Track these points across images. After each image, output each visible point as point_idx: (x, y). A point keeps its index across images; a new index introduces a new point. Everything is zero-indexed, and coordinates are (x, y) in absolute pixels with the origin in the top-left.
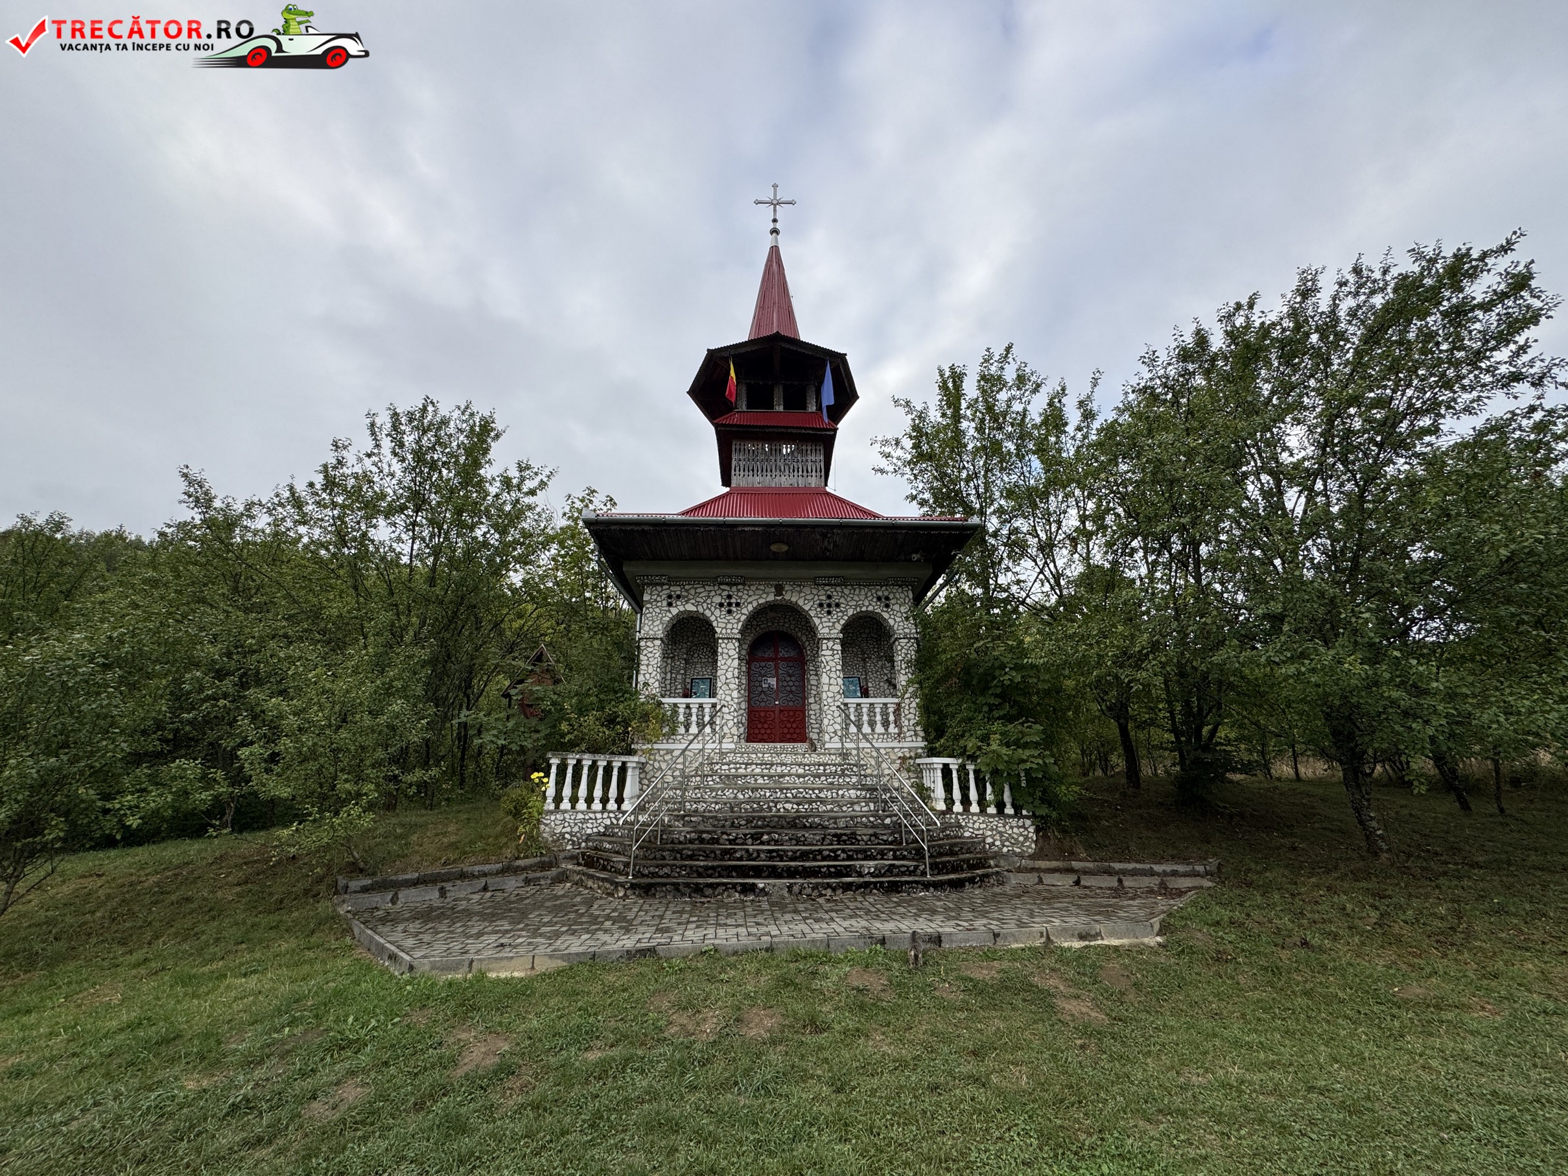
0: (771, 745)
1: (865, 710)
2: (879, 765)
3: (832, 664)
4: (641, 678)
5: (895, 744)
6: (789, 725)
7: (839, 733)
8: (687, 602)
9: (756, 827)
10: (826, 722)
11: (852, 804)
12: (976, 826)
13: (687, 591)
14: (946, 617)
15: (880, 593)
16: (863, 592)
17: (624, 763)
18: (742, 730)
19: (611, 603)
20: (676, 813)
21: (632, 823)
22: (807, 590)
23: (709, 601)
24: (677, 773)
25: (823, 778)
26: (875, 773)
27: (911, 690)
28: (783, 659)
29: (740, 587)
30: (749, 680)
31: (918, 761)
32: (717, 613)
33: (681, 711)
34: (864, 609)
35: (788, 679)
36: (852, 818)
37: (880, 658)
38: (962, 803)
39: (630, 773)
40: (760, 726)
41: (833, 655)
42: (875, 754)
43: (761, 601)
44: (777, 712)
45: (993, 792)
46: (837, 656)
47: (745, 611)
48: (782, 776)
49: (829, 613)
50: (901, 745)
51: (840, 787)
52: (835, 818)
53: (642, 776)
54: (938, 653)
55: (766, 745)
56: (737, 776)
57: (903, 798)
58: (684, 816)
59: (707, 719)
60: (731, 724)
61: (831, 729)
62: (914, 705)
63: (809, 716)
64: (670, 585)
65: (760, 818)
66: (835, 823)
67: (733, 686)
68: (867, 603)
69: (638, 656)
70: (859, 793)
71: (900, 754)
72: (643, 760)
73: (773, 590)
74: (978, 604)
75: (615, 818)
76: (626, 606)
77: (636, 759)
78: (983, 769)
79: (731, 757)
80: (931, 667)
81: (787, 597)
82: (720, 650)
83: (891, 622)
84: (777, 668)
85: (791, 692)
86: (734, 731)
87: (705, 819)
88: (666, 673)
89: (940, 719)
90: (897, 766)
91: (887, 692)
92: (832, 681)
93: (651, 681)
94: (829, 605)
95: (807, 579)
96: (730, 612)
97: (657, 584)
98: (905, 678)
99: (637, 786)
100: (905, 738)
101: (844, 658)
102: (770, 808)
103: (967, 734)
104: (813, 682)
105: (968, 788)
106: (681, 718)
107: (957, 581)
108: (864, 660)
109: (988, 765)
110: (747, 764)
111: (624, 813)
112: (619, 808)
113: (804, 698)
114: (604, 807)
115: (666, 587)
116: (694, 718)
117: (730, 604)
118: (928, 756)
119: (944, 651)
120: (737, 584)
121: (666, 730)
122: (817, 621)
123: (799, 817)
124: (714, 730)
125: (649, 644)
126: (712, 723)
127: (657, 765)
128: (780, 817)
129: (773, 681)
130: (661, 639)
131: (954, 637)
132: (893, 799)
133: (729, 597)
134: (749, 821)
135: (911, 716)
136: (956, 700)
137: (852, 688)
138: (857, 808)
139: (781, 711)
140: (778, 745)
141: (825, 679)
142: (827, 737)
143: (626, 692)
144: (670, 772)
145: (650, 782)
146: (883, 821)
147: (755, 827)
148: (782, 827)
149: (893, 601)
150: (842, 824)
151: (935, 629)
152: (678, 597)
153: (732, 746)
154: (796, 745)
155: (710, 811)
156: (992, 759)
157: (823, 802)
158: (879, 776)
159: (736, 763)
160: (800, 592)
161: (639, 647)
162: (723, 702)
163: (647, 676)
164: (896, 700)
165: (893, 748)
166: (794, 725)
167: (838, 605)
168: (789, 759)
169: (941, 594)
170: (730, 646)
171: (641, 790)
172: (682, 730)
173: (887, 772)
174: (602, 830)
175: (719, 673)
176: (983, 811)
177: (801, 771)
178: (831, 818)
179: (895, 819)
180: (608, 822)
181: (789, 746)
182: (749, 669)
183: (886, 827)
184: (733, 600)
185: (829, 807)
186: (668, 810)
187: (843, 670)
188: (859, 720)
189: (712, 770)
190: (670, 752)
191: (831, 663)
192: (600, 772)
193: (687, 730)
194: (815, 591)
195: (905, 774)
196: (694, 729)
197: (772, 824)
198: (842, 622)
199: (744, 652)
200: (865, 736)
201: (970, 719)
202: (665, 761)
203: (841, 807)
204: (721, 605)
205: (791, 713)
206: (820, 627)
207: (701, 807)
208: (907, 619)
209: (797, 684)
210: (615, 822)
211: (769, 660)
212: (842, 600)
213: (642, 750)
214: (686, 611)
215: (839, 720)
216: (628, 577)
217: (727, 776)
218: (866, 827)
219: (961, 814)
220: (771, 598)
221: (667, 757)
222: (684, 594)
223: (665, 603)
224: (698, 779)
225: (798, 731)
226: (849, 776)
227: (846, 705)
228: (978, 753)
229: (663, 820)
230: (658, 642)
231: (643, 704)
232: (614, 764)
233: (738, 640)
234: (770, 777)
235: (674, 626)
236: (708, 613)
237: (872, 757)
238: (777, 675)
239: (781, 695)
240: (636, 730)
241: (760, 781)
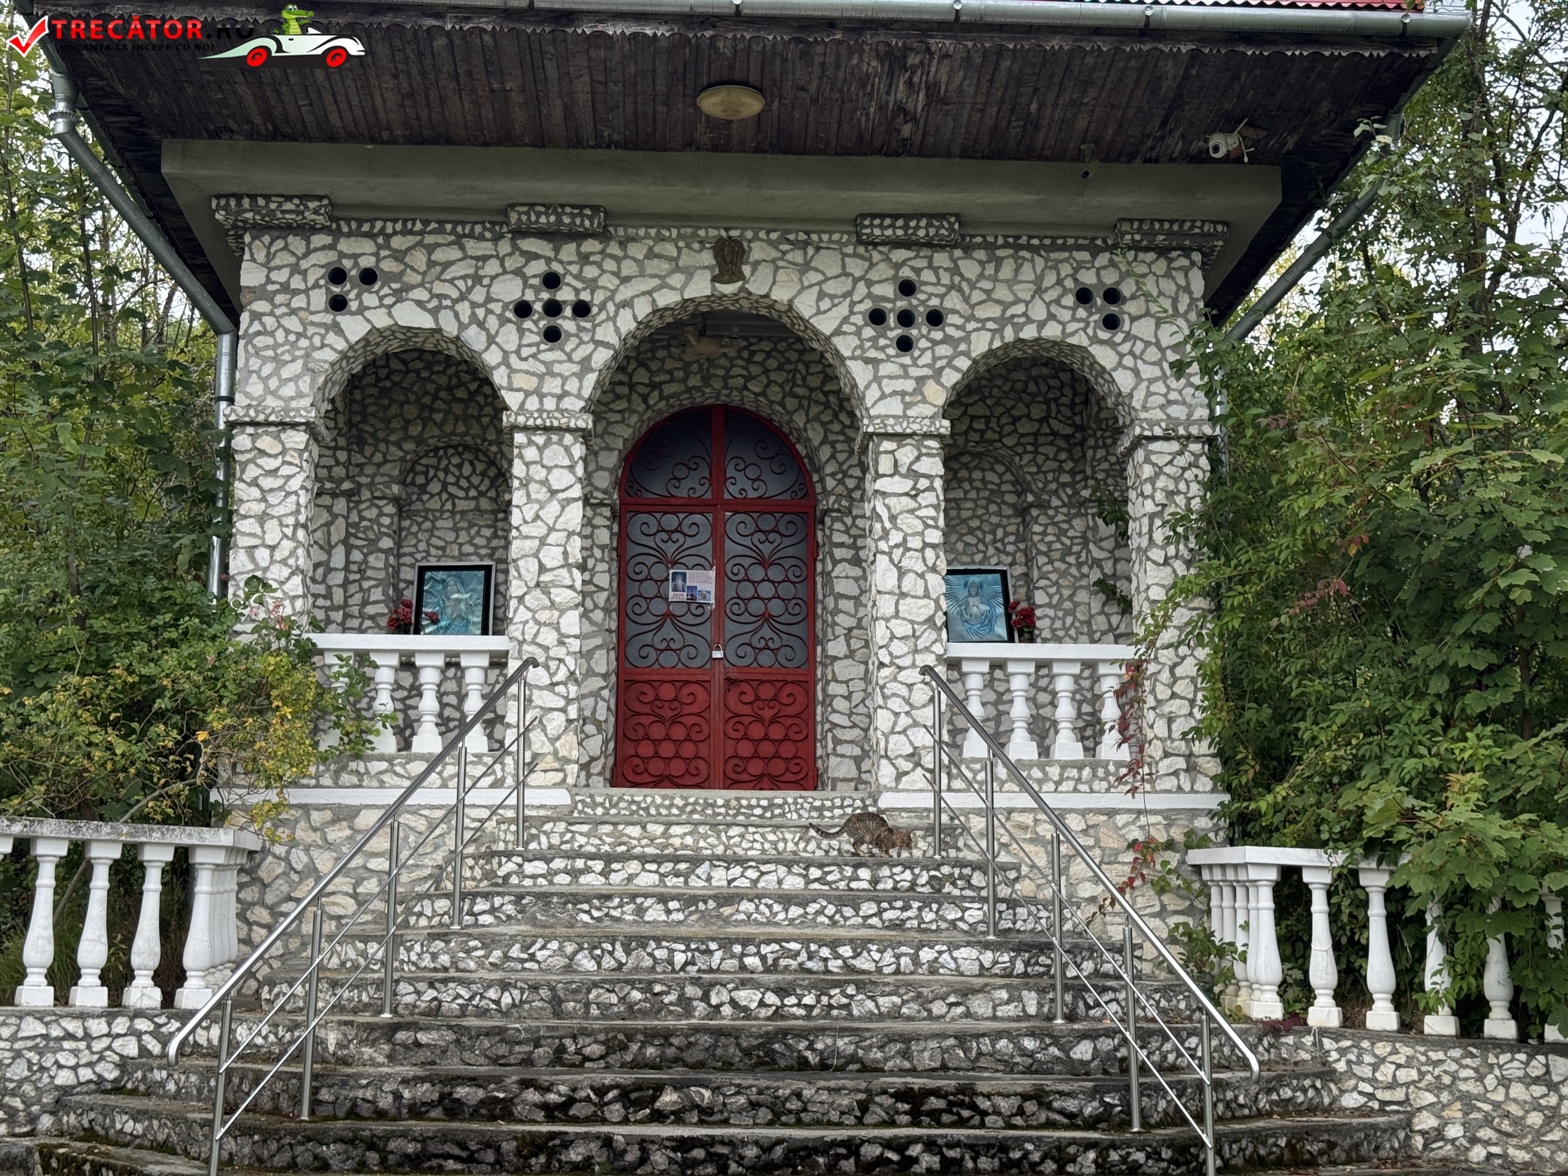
0: (694, 795)
1: (1019, 684)
2: (1059, 868)
3: (910, 523)
4: (239, 563)
5: (1119, 799)
6: (757, 731)
7: (928, 760)
8: (399, 296)
9: (638, 1064)
10: (883, 720)
11: (966, 992)
12: (1385, 1073)
13: (399, 256)
14: (1318, 365)
15: (1088, 278)
16: (1027, 273)
17: (183, 854)
18: (595, 745)
19: (124, 294)
20: (365, 1018)
21: (214, 1053)
22: (829, 262)
23: (478, 295)
24: (371, 886)
25: (868, 908)
26: (1047, 893)
27: (1181, 616)
28: (741, 506)
29: (591, 246)
30: (623, 576)
31: (1196, 856)
32: (509, 336)
33: (385, 676)
34: (1029, 333)
35: (757, 573)
36: (962, 1039)
37: (1077, 505)
38: (1339, 997)
39: (203, 884)
40: (657, 731)
41: (914, 494)
42: (1046, 830)
43: (666, 299)
44: (717, 687)
45: (1451, 962)
46: (928, 498)
47: (606, 333)
48: (729, 898)
49: (905, 345)
50: (1137, 803)
51: (925, 937)
52: (907, 1039)
53: (249, 895)
54: (1284, 493)
55: (678, 796)
56: (575, 899)
57: (1137, 977)
58: (395, 1028)
59: (474, 704)
60: (556, 722)
61: (899, 746)
62: (1188, 668)
63: (829, 699)
64: (337, 234)
65: (651, 1035)
66: (906, 1054)
67: (563, 596)
68: (1038, 311)
69: (228, 483)
70: (988, 957)
71: (1136, 834)
72: (251, 842)
73: (708, 258)
74: (1439, 319)
75: (156, 1034)
76: (180, 308)
77: (224, 837)
78: (1417, 886)
79: (555, 833)
80: (1256, 541)
81: (758, 285)
82: (518, 469)
83: (1125, 381)
84: (718, 535)
85: (767, 618)
86: (568, 746)
87: (464, 1037)
88: (328, 548)
89: (1279, 717)
90: (1119, 872)
91: (1100, 623)
92: (909, 582)
93: (276, 573)
94: (906, 319)
95: (829, 222)
96: (552, 335)
97: (288, 229)
98: (1164, 576)
99: (232, 929)
100: (1152, 778)
101: (951, 506)
102: (685, 1002)
103: (1369, 771)
104: (841, 587)
105: (1364, 951)
106: (384, 702)
107: (1368, 238)
108: (1022, 512)
109: (1435, 874)
110: (609, 859)
111: (185, 1016)
112: (168, 1000)
113: (812, 641)
114: (116, 999)
115: (319, 240)
116: (428, 703)
117: (553, 308)
118: (1232, 842)
119: (1306, 485)
120: (578, 236)
121: (330, 740)
122: (860, 373)
123: (783, 1033)
124: (498, 748)
125: (265, 443)
126: (492, 720)
127: (299, 859)
128: (720, 1032)
129: (704, 582)
130: (309, 427)
131: (1346, 436)
132: (1103, 981)
133: (552, 281)
134: (614, 1045)
135: (1175, 706)
136: (1335, 655)
137: (978, 607)
138: (980, 1006)
139: (730, 682)
140: (719, 796)
141: (883, 575)
142: (886, 773)
143: (185, 610)
144: (343, 883)
145: (277, 915)
146: (1065, 1050)
147: (635, 1065)
148: (728, 1066)
149: (1131, 307)
150: (926, 1057)
151: (1277, 408)
152: (369, 277)
153: (562, 798)
154: (778, 796)
155: (483, 1013)
156: (1451, 853)
157: (866, 983)
158: (1059, 905)
159: (572, 855)
160: (805, 267)
161: (228, 455)
162: (530, 650)
163: (262, 555)
164: (1127, 652)
165: (1111, 813)
166: (776, 732)
167: (935, 318)
168: (753, 844)
169: (1306, 280)
170: (555, 455)
171: (247, 941)
172: (386, 742)
173: (1087, 890)
174: (111, 1074)
175: (517, 548)
176: (1409, 1026)
177: (793, 883)
178: (891, 1038)
179: (1106, 1044)
180: (130, 1048)
181: (755, 798)
182: (622, 538)
183: (1078, 1070)
184: (565, 294)
185: (885, 1002)
186: (338, 1008)
187: (947, 545)
188: (999, 717)
189: (489, 875)
190: (345, 814)
191: (906, 521)
192: (100, 882)
193: (405, 745)
194: (856, 267)
195: (1147, 899)
196: (428, 740)
197: (692, 1056)
198: (951, 378)
199: (603, 480)
200: (1015, 769)
201: (1382, 721)
202: (328, 845)
203: (924, 1002)
204: (523, 310)
205: (767, 692)
206: (872, 395)
207: (452, 997)
208: (1179, 368)
209: (787, 590)
210: (154, 1047)
211: (692, 506)
212: (953, 301)
213: (246, 809)
214: (395, 330)
215: (927, 715)
216: (183, 197)
217: (543, 897)
218: (1009, 1067)
219: (1336, 1036)
220: (700, 287)
221: (338, 833)
222: (389, 266)
223: (319, 299)
224: (442, 905)
225: (787, 750)
226: (954, 901)
227: (954, 664)
228: (1402, 833)
229: (319, 1042)
230: (298, 439)
231: (247, 651)
232: (148, 855)
233: (585, 436)
234: (689, 901)
235: (354, 383)
236: (474, 338)
237: (1036, 840)
238: (718, 561)
239: (731, 628)
240: (226, 738)
241: (655, 913)
